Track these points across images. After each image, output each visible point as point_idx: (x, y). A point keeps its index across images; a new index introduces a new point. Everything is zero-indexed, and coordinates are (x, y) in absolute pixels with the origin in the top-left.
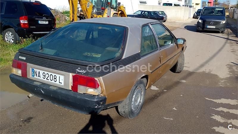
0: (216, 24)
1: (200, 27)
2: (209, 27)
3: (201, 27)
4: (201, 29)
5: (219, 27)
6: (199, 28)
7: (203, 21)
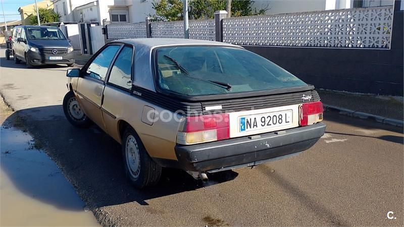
0: (62, 52)
1: (36, 59)
2: (52, 58)
3: (38, 60)
4: (40, 63)
5: (66, 57)
6: (35, 61)
7: (39, 49)
